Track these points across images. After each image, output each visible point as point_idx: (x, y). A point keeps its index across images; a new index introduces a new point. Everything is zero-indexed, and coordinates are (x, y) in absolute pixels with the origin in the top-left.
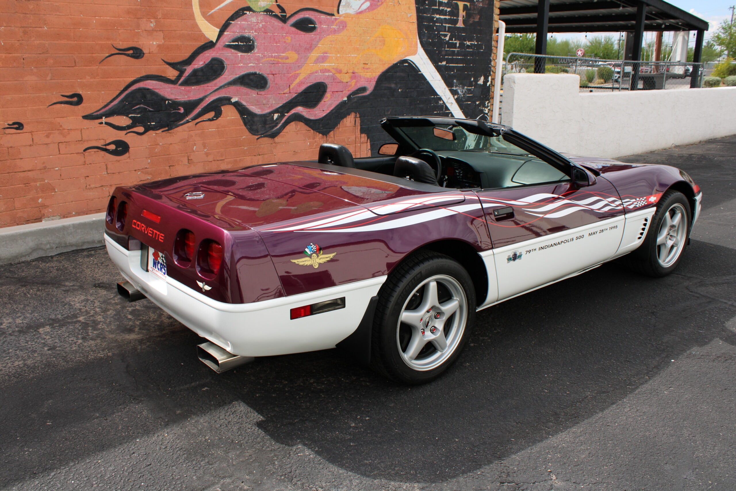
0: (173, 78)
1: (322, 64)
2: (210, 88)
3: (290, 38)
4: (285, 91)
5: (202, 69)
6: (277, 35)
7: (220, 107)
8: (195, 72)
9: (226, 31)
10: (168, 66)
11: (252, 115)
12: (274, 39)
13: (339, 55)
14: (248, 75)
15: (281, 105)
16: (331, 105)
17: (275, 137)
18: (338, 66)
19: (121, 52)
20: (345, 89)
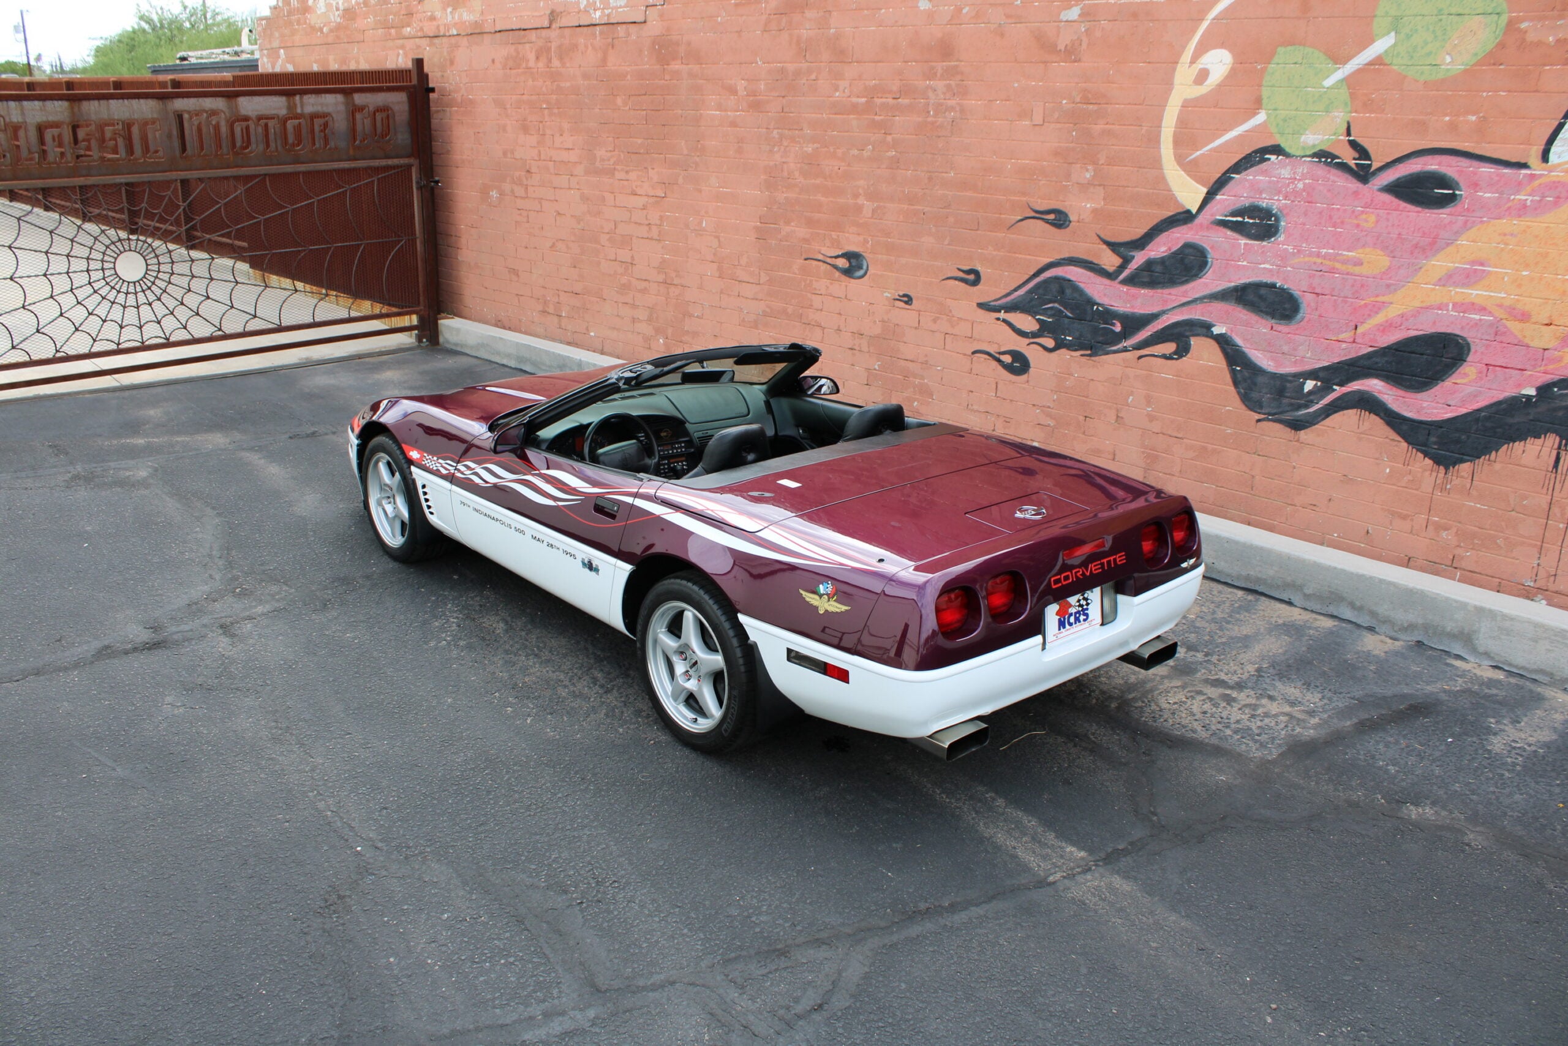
0: (1111, 269)
1: (1466, 291)
2: (1174, 298)
3: (1372, 218)
4: (1341, 337)
5: (1162, 261)
6: (1338, 209)
7: (1188, 337)
8: (1149, 265)
9: (1222, 192)
10: (1104, 247)
11: (1255, 370)
12: (1330, 217)
13: (1524, 273)
14: (1258, 286)
15: (1326, 364)
16: (1475, 396)
17: (1300, 430)
18: (1518, 300)
19: (1037, 215)
20: (1534, 366)
